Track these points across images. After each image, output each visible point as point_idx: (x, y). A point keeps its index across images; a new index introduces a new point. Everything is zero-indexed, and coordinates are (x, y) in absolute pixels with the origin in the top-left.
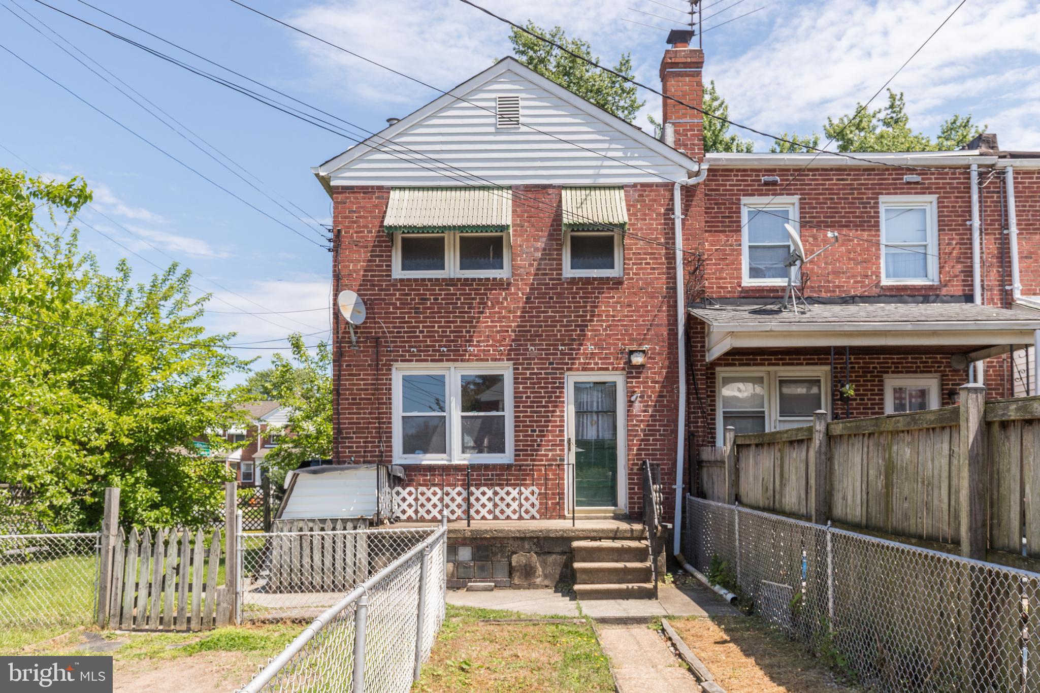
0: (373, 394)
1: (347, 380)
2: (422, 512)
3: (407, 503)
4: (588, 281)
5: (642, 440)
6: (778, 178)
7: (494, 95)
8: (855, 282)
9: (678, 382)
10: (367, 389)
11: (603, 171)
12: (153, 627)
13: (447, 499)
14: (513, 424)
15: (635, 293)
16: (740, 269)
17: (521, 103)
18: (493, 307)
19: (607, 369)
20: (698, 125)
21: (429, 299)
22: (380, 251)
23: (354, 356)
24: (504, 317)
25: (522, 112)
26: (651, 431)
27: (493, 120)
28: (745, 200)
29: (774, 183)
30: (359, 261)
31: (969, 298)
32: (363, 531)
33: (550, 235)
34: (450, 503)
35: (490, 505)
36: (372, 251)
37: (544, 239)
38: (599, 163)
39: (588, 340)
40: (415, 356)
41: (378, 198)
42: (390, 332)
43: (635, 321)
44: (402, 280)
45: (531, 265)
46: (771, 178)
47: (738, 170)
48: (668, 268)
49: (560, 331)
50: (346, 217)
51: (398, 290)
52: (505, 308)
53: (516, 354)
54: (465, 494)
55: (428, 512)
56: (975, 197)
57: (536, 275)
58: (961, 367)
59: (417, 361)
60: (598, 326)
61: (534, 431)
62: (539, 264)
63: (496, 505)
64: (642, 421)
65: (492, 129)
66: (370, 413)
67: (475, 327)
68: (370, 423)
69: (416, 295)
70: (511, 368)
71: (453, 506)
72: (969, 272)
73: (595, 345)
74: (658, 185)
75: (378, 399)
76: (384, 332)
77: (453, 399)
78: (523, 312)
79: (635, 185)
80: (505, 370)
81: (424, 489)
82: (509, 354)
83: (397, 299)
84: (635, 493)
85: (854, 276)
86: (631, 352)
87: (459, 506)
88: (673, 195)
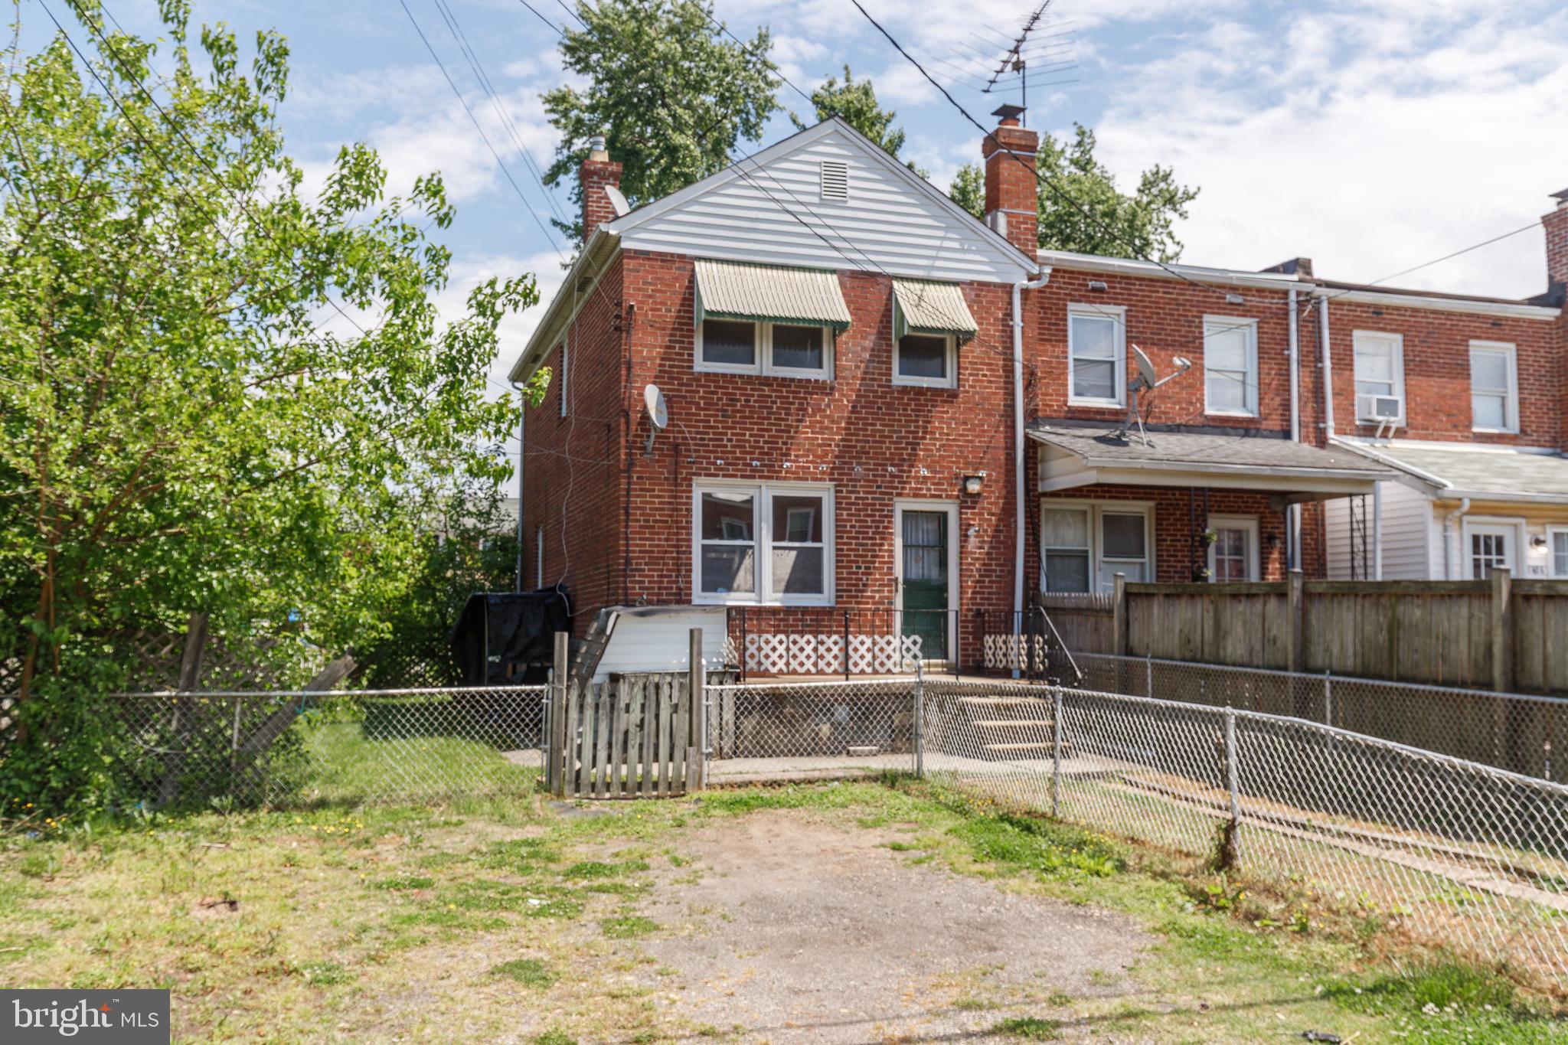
0: (671, 516)
1: (638, 496)
2: (794, 664)
3: (777, 653)
4: (920, 391)
5: (978, 582)
6: (1105, 285)
7: (818, 159)
8: (1181, 409)
9: (1015, 515)
10: (663, 509)
11: (938, 263)
12: (615, 793)
13: (822, 649)
14: (833, 559)
15: (971, 409)
16: (1066, 385)
17: (850, 172)
18: (814, 415)
19: (940, 496)
20: (1031, 218)
21: (739, 400)
22: (682, 336)
23: (647, 466)
24: (827, 428)
25: (850, 182)
26: (986, 572)
27: (816, 189)
28: (1071, 306)
29: (1101, 290)
30: (655, 346)
31: (1287, 435)
32: (729, 687)
33: (880, 333)
34: (825, 654)
35: (869, 657)
36: (671, 335)
37: (873, 337)
38: (933, 253)
39: (920, 461)
40: (722, 469)
41: (678, 269)
42: (693, 439)
43: (971, 441)
44: (707, 374)
45: (857, 367)
46: (1097, 284)
47: (1065, 271)
48: (1006, 382)
49: (889, 448)
50: (639, 289)
51: (703, 386)
52: (828, 417)
53: (839, 475)
54: (842, 643)
55: (802, 664)
56: (1293, 326)
57: (863, 379)
58: (1279, 509)
59: (724, 476)
60: (932, 445)
61: (859, 568)
62: (867, 367)
63: (874, 657)
64: (977, 559)
65: (816, 200)
66: (667, 540)
67: (793, 438)
68: (666, 552)
69: (724, 394)
70: (832, 491)
71: (829, 657)
72: (1286, 406)
73: (928, 467)
74: (995, 285)
75: (677, 522)
76: (685, 438)
77: (764, 526)
78: (848, 423)
79: (972, 283)
80: (825, 492)
81: (796, 637)
82: (832, 474)
83: (701, 398)
84: (969, 644)
85: (1179, 402)
86: (967, 478)
87: (836, 657)
88: (1011, 298)
